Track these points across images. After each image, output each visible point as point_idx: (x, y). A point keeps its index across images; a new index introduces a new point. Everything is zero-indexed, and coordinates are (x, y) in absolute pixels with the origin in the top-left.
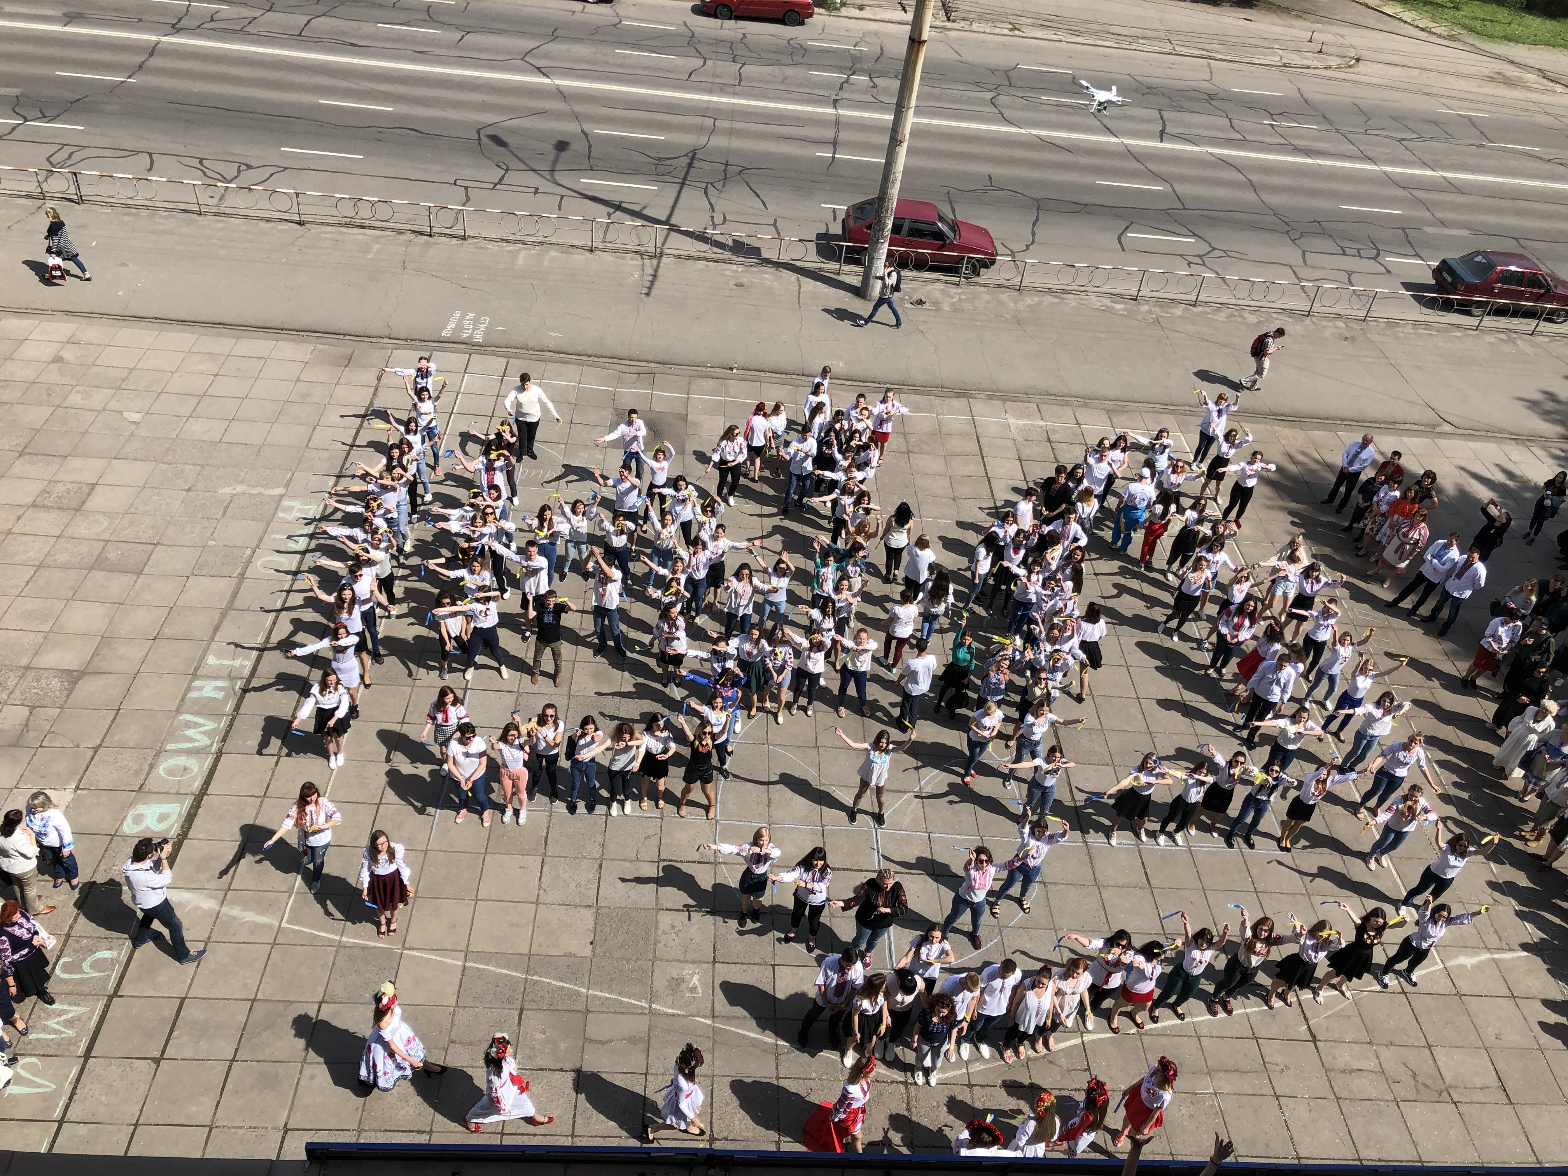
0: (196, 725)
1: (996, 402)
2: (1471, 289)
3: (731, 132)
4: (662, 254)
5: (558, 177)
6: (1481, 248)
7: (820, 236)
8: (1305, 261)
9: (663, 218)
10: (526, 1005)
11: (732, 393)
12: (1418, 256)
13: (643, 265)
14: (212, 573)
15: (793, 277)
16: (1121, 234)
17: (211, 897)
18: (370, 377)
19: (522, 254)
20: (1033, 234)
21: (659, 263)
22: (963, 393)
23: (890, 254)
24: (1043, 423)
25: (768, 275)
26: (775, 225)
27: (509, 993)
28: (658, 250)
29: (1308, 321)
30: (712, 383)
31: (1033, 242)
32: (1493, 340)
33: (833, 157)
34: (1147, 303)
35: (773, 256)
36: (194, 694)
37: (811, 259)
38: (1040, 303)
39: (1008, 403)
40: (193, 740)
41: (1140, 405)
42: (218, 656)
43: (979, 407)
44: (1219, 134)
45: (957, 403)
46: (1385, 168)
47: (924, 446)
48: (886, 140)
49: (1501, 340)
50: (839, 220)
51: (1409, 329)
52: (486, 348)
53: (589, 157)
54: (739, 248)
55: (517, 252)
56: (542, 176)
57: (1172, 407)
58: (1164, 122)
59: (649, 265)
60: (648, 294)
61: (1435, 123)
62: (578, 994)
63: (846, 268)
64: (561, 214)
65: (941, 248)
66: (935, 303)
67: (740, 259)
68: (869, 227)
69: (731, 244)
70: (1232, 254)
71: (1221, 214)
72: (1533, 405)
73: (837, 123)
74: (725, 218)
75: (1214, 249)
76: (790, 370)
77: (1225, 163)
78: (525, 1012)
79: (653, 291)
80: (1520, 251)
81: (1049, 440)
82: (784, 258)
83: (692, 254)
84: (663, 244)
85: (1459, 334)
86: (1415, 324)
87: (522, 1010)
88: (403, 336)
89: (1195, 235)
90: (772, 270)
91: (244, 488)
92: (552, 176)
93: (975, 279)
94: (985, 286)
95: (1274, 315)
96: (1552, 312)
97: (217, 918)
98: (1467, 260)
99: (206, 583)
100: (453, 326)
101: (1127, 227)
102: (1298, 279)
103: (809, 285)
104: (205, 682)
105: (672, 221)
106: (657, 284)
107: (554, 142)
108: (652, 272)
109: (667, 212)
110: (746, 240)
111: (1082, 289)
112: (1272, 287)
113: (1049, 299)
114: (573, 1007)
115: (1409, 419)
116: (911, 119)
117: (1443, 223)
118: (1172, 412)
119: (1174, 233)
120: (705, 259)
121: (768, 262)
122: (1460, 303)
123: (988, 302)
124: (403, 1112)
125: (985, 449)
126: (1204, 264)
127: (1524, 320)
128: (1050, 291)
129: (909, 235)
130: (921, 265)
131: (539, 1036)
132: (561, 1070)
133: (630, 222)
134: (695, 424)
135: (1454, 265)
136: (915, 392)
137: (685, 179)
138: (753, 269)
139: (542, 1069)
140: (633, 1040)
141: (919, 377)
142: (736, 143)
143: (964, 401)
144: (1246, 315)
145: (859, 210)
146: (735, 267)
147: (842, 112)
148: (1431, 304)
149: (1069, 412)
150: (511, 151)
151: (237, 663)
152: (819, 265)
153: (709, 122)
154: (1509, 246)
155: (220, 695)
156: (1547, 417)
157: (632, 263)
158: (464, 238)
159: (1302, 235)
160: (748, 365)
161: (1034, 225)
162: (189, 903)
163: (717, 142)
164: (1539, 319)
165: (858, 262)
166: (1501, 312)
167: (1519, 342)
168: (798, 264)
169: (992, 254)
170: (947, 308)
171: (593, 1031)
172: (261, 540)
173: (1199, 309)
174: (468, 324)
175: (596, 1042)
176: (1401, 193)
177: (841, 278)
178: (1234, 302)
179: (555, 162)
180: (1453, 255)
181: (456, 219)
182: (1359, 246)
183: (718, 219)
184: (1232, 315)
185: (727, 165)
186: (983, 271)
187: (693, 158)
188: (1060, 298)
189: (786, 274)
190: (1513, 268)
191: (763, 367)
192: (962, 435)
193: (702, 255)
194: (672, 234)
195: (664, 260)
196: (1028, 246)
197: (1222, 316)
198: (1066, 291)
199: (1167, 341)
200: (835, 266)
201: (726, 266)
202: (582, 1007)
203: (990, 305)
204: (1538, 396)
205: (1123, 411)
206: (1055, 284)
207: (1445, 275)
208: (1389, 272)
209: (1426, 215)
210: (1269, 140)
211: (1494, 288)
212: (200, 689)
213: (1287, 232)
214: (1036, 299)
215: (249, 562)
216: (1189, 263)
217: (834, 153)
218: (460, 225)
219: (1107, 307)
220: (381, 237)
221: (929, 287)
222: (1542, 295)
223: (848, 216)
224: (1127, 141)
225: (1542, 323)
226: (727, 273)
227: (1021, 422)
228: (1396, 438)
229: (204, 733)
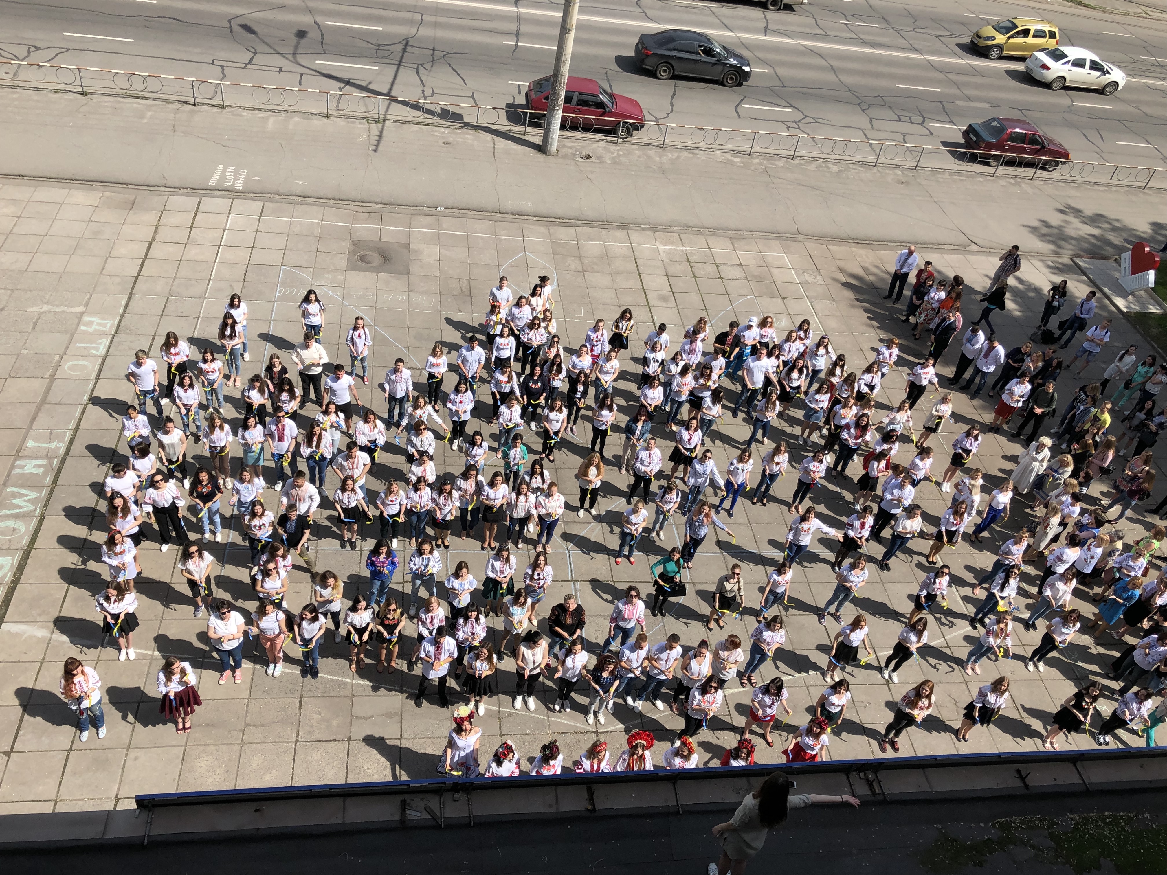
0: (21, 495)
1: (648, 233)
2: (990, 146)
3: (436, 25)
4: (385, 120)
5: (301, 59)
6: (995, 116)
7: (508, 105)
8: (872, 125)
9: (385, 91)
10: (305, 694)
11: (445, 226)
12: (951, 122)
13: (369, 128)
14: (27, 375)
15: (489, 137)
16: (738, 105)
17: (43, 628)
18: (151, 217)
19: (272, 120)
20: (672, 105)
21: (383, 126)
22: (623, 226)
23: (564, 119)
24: (683, 248)
25: (469, 135)
26: (473, 97)
27: (291, 686)
28: (382, 117)
29: (875, 170)
30: (429, 219)
31: (671, 112)
32: (1005, 184)
33: (517, 45)
34: (757, 157)
35: (473, 121)
36: (18, 471)
37: (503, 124)
38: (678, 157)
39: (657, 233)
40: (21, 507)
41: (754, 233)
42: (37, 440)
43: (635, 236)
44: (808, 30)
45: (620, 234)
46: (928, 57)
47: (595, 267)
48: (557, 32)
49: (1011, 183)
50: (523, 93)
51: (947, 175)
52: (246, 194)
53: (322, 43)
54: (445, 115)
55: (268, 118)
56: (287, 58)
57: (778, 235)
58: (767, 20)
59: (375, 129)
60: (375, 151)
61: (963, 24)
62: (346, 684)
63: (530, 130)
64: (301, 88)
65: (603, 115)
66: (599, 158)
67: (447, 123)
68: (547, 98)
69: (439, 111)
70: (819, 120)
71: (810, 91)
72: (1034, 230)
73: (519, 18)
74: (433, 91)
75: (806, 116)
76: (489, 209)
77: (812, 52)
78: (304, 700)
79: (380, 148)
80: (1024, 118)
81: (688, 261)
82: (482, 122)
83: (408, 119)
84: (386, 111)
85: (981, 179)
86: (951, 172)
87: (301, 698)
88: (177, 185)
89: (792, 106)
90: (471, 131)
91: (50, 307)
92: (295, 58)
93: (629, 139)
94: (637, 144)
95: (851, 166)
96: (1046, 163)
97: (49, 643)
98: (987, 124)
99: (22, 383)
100: (218, 177)
101: (742, 100)
102: (868, 139)
103: (501, 142)
104: (27, 461)
105: (393, 93)
106: (382, 143)
107: (294, 31)
108: (378, 133)
109: (388, 87)
110: (450, 108)
111: (710, 146)
112: (849, 144)
113: (685, 154)
114: (342, 694)
115: (949, 242)
116: (576, 16)
117: (969, 99)
118: (778, 238)
119: (776, 105)
120: (419, 123)
121: (469, 125)
122: (983, 156)
123: (639, 157)
124: (211, 780)
125: (641, 268)
126: (799, 128)
127: (1027, 169)
128: (686, 148)
129: (578, 105)
130: (587, 128)
131: (316, 717)
132: (335, 740)
133: (358, 94)
134: (416, 251)
135: (977, 128)
136: (587, 225)
137: (400, 61)
138: (457, 131)
139: (320, 741)
140: (389, 715)
141: (590, 213)
142: (440, 33)
143: (624, 232)
144: (830, 165)
145: (538, 85)
146: (443, 130)
147: (522, 10)
148: (961, 157)
149: (702, 240)
150: (259, 38)
151: (53, 445)
152: (508, 128)
153: (418, 17)
154: (1015, 115)
155: (40, 471)
156: (1043, 239)
157: (361, 126)
158: (223, 107)
159: (869, 106)
160: (456, 205)
161: (672, 98)
162: (25, 633)
163: (424, 32)
164: (1036, 168)
165: (538, 125)
166: (1010, 163)
167: (1023, 185)
168: (492, 127)
169: (642, 120)
170: (609, 162)
171: (358, 711)
172: (67, 348)
173: (796, 162)
174: (230, 175)
175: (361, 718)
176: (941, 76)
177: (526, 138)
178: (821, 156)
179: (296, 47)
180: (977, 121)
181: (215, 92)
182: (910, 115)
183: (428, 92)
184: (820, 166)
185: (434, 50)
186: (635, 132)
187: (406, 45)
188: (693, 153)
189: (483, 134)
190: (1018, 130)
191: (468, 207)
192: (623, 257)
193: (416, 120)
194: (393, 104)
195: (387, 124)
196: (668, 114)
197: (813, 167)
198: (697, 149)
199: (773, 186)
200: (522, 129)
201: (435, 129)
202: (348, 693)
203: (642, 159)
204: (1036, 224)
205: (741, 238)
206: (690, 143)
207: (971, 135)
208: (932, 134)
209: (956, 91)
210: (844, 35)
211: (1005, 145)
212: (23, 467)
213: (859, 104)
214: (676, 155)
215: (58, 365)
216: (788, 127)
217: (517, 42)
218: (218, 97)
219: (728, 159)
220: (155, 105)
221: (595, 145)
222: (1039, 150)
223: (530, 90)
224: (740, 35)
225: (1039, 171)
226: (436, 134)
227: (667, 247)
228: (939, 255)
229: (29, 501)
